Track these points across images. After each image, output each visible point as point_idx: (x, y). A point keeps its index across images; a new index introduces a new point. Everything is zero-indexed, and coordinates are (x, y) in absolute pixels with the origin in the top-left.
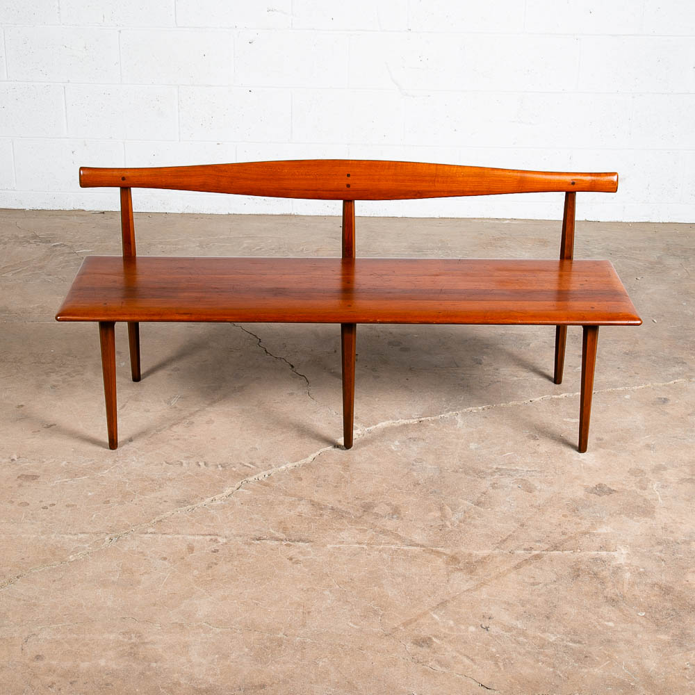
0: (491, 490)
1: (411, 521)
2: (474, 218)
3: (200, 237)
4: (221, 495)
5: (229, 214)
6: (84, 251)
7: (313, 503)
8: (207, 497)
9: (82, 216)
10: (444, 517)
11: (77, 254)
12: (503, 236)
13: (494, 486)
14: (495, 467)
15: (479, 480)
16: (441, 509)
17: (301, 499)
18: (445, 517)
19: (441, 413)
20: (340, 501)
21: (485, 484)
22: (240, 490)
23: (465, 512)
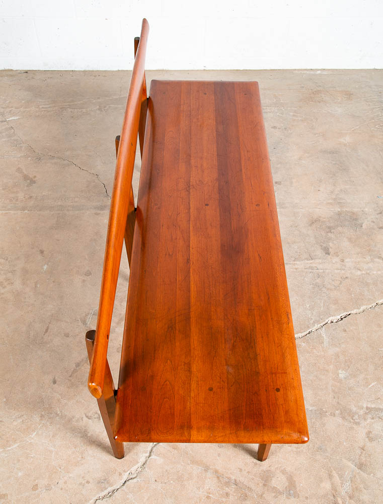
0: (368, 444)
1: (307, 498)
2: (295, 70)
3: (99, 98)
4: (136, 467)
5: (119, 71)
6: (13, 118)
7: (218, 475)
8: (125, 471)
9: (12, 76)
10: (334, 489)
11: (8, 122)
12: (319, 89)
13: (370, 437)
14: (365, 406)
15: (355, 426)
16: (330, 476)
17: (207, 469)
18: (336, 491)
19: (309, 327)
20: (241, 470)
21: (361, 433)
22: (153, 457)
23: (351, 481)
